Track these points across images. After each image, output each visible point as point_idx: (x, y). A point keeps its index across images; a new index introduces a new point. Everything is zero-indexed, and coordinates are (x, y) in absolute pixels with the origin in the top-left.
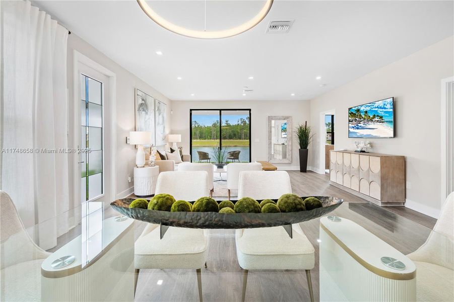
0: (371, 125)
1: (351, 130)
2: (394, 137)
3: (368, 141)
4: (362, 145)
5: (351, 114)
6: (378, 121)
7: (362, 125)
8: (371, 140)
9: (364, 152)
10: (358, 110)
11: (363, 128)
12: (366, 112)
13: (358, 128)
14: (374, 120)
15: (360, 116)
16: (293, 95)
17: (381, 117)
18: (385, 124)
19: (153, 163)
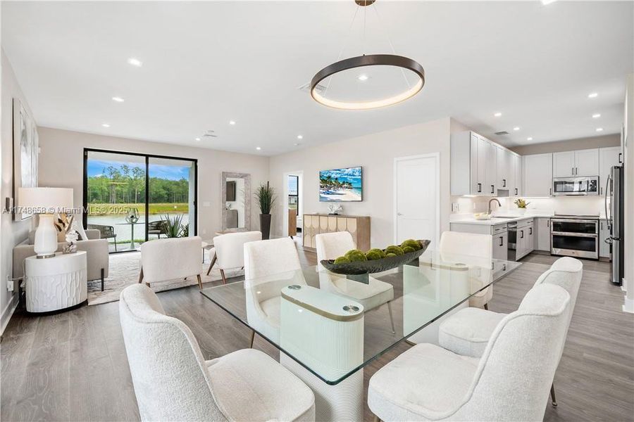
0: (341, 191)
1: (323, 195)
2: (362, 201)
3: (339, 204)
4: (336, 208)
5: (323, 181)
6: (347, 187)
7: (332, 190)
8: (342, 204)
9: (337, 214)
10: (329, 177)
11: (333, 194)
12: (336, 179)
13: (328, 194)
14: (343, 186)
15: (331, 182)
16: (258, 148)
17: (350, 184)
18: (353, 190)
19: (75, 247)
